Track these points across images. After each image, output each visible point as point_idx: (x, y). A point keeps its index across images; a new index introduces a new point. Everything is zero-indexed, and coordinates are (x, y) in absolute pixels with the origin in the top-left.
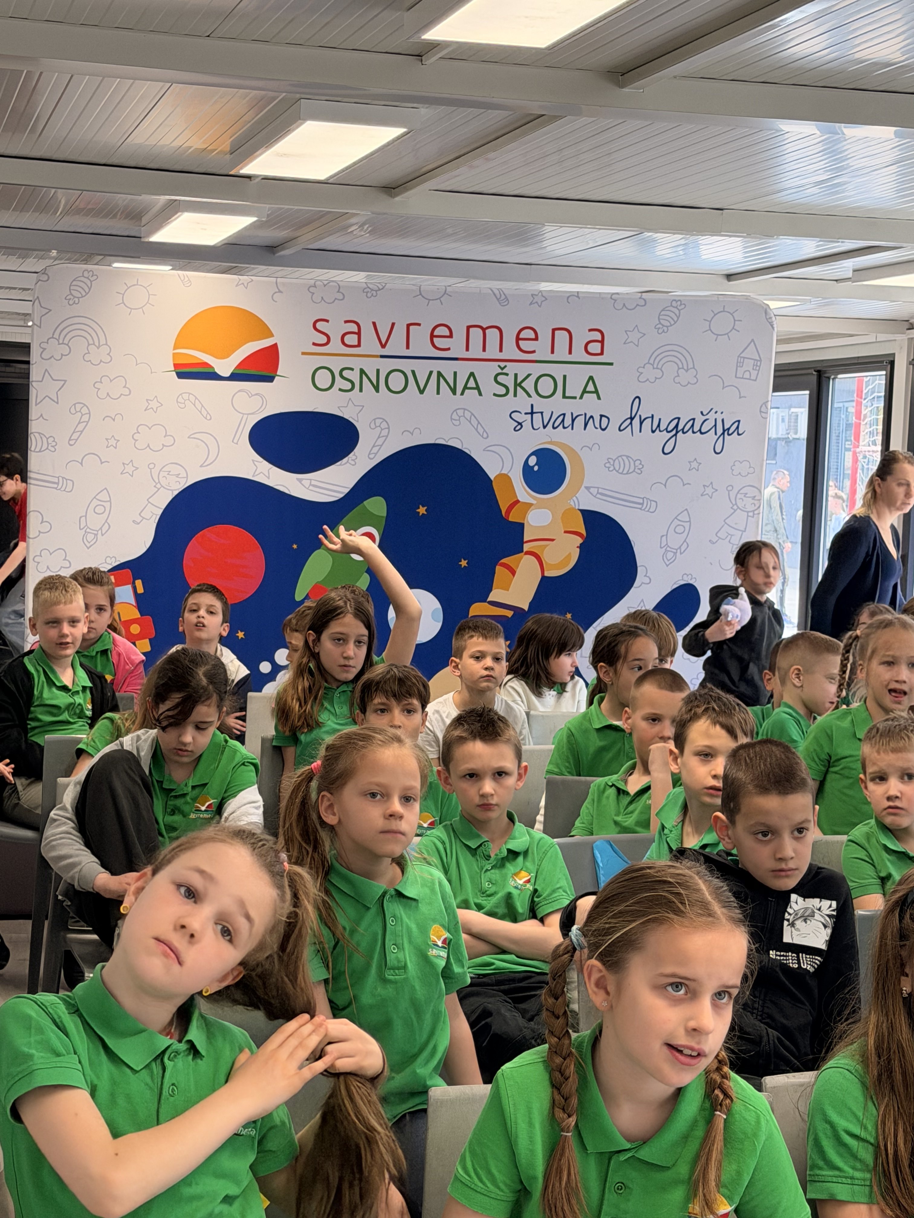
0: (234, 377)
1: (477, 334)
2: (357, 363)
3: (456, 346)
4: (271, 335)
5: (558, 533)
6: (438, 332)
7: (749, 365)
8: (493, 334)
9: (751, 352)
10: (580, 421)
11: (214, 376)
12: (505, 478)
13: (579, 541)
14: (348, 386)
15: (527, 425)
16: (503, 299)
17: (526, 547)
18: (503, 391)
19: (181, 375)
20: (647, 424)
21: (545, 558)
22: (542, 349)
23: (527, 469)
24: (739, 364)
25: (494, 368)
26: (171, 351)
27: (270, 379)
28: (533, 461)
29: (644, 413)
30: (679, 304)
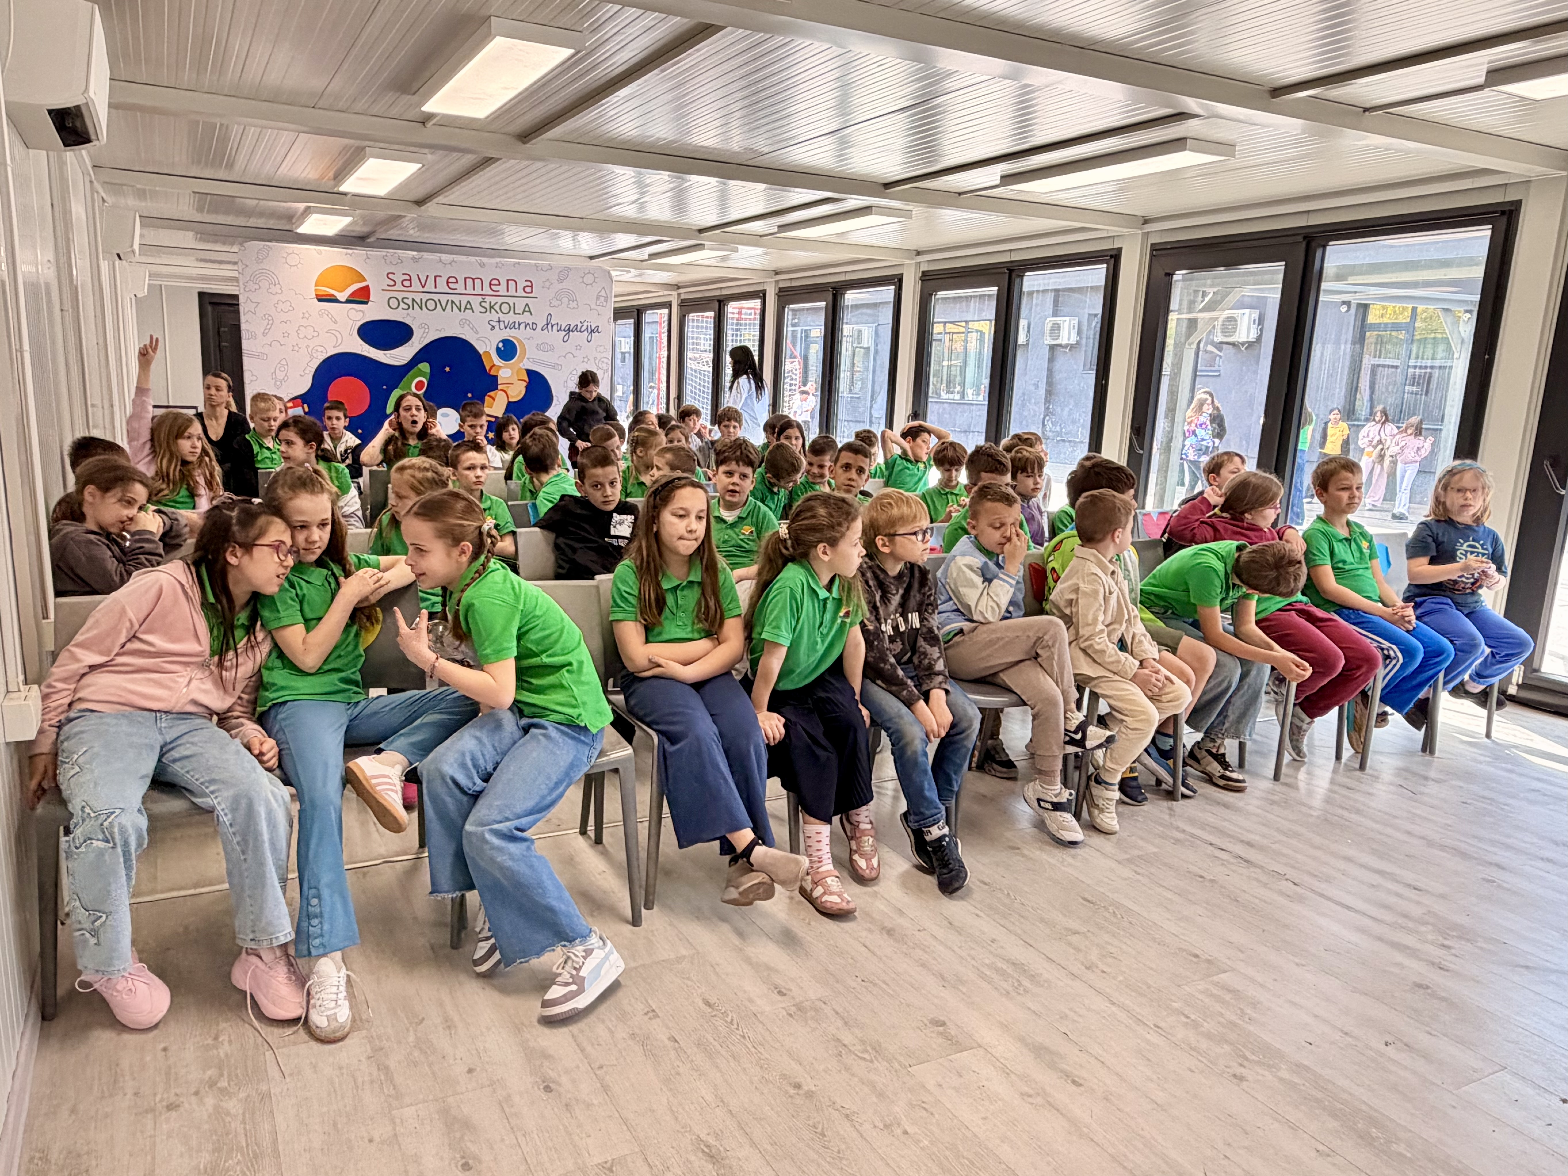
0: (348, 301)
1: (470, 282)
2: (410, 296)
3: (460, 287)
4: (365, 280)
5: (514, 380)
6: (451, 280)
7: (602, 299)
8: (478, 282)
9: (603, 293)
10: (522, 326)
11: (336, 301)
12: (487, 353)
13: (525, 384)
14: (406, 307)
15: (497, 328)
16: (482, 265)
17: (500, 387)
18: (483, 310)
19: (320, 300)
20: (555, 327)
21: (509, 393)
22: (502, 289)
23: (498, 349)
24: (598, 299)
25: (480, 299)
26: (313, 288)
27: (366, 303)
28: (501, 345)
29: (553, 322)
30: (568, 269)
